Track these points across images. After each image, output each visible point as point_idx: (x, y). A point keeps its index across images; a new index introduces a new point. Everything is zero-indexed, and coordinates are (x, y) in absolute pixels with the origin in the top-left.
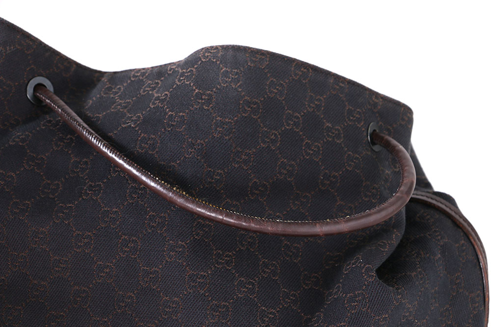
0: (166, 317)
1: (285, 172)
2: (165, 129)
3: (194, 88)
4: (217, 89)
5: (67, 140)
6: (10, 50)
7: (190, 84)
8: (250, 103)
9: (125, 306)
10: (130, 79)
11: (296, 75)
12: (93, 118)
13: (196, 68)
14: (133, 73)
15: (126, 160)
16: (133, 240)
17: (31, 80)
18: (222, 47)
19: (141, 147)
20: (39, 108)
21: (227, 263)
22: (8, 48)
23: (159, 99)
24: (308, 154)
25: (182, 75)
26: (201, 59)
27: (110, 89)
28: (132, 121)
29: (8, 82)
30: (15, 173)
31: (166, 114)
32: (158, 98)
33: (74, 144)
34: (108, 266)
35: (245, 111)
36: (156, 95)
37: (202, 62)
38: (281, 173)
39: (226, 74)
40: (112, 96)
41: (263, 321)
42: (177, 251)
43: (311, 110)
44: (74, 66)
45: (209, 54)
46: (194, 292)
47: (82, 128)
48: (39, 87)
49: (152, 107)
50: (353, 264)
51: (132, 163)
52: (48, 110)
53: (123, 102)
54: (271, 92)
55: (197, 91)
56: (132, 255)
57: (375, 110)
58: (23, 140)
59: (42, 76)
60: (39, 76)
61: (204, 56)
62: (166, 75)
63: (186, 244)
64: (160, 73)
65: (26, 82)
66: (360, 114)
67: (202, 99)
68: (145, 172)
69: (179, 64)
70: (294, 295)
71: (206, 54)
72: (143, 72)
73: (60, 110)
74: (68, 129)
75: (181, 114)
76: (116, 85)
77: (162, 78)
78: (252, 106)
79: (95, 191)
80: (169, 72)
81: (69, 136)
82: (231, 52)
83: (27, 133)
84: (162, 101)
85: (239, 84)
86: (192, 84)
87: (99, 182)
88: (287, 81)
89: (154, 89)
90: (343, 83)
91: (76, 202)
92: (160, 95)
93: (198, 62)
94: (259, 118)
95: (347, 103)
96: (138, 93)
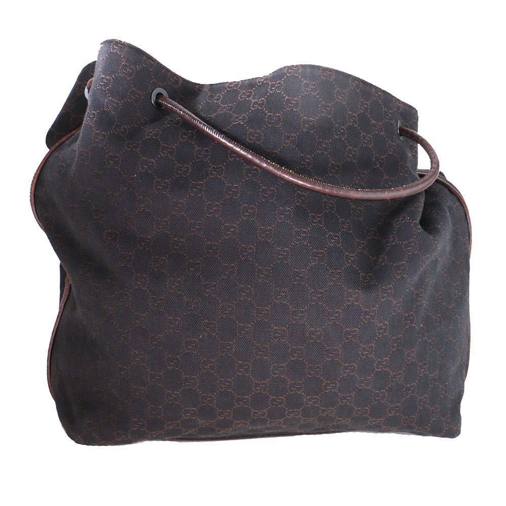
0: (279, 262)
1: (351, 156)
2: (267, 126)
3: (285, 95)
4: (302, 96)
5: (190, 134)
6: (139, 68)
7: (281, 92)
8: (325, 106)
9: (248, 255)
10: (226, 89)
11: (353, 86)
12: (207, 118)
13: (283, 81)
14: (227, 85)
15: (243, 148)
16: (252, 207)
17: (153, 90)
18: (301, 65)
19: (249, 139)
20: (160, 111)
21: (320, 222)
22: (137, 67)
23: (258, 104)
24: (365, 143)
25: (273, 86)
26: (286, 75)
27: (211, 96)
28: (240, 120)
29: (139, 92)
30: (155, 159)
31: (266, 114)
32: (256, 103)
33: (195, 137)
34: (233, 226)
35: (323, 112)
36: (253, 101)
37: (287, 76)
38: (348, 157)
39: (307, 85)
40: (215, 102)
41: (348, 263)
42: (285, 215)
43: (362, 111)
44: (181, 80)
45: (292, 71)
46: (300, 243)
47: (203, 125)
48: (159, 95)
49: (253, 109)
50: (402, 221)
51: (247, 150)
52: (171, 112)
53: (227, 106)
54: (338, 98)
55: (287, 98)
56: (251, 218)
57: (399, 112)
58: (156, 135)
59: (161, 87)
60: (158, 87)
61: (288, 72)
62: (256, 86)
63: (292, 209)
64: (251, 85)
65: (151, 91)
66: (392, 115)
67: (292, 104)
68: (259, 156)
69: (266, 78)
70: (364, 244)
71: (290, 71)
72: (236, 84)
73: (182, 112)
74: (188, 126)
75: (277, 114)
76: (216, 94)
77: (254, 89)
78: (327, 108)
79: (219, 172)
80: (259, 84)
81: (190, 131)
82: (309, 69)
83: (157, 130)
84: (261, 105)
85: (317, 93)
86: (282, 93)
87: (220, 165)
88: (347, 91)
89: (249, 96)
90: (380, 92)
91: (205, 180)
92: (257, 101)
93: (284, 76)
94: (332, 117)
95: (383, 107)
96: (236, 99)
